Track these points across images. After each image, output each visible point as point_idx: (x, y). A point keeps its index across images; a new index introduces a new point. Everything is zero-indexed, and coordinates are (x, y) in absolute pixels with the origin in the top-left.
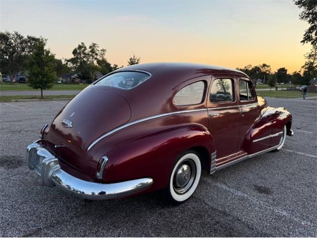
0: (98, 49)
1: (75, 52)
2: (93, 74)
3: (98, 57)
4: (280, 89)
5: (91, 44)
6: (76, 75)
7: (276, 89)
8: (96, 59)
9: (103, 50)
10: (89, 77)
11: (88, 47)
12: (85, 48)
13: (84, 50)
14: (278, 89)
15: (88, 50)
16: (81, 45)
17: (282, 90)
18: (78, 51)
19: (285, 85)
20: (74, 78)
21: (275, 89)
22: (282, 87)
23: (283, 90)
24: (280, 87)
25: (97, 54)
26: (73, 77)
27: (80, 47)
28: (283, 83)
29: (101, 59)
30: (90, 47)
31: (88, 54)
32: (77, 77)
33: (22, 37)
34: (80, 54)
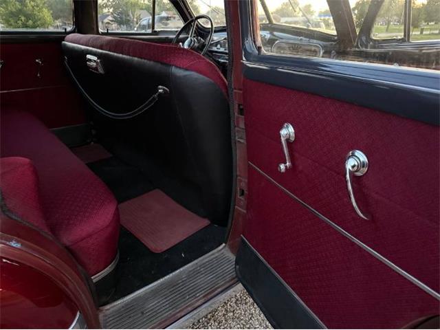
2: (133, 16)
4: (428, 32)
6: (110, 18)
7: (422, 33)
10: (129, 20)
14: (424, 33)
17: (429, 34)
19: (437, 26)
20: (108, 23)
21: (419, 33)
22: (431, 29)
23: (433, 34)
24: (427, 29)
26: (106, 21)
28: (432, 23)
32: (112, 21)
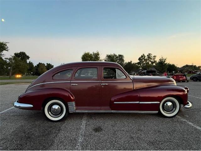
0: (152, 56)
1: (139, 59)
3: (152, 60)
5: (148, 54)
8: (150, 61)
9: (155, 56)
11: (146, 56)
12: (145, 57)
13: (144, 57)
15: (146, 57)
16: (142, 55)
18: (141, 58)
25: (151, 59)
27: (142, 56)
29: (153, 61)
30: (148, 56)
31: (147, 59)
33: (116, 55)
34: (142, 60)
